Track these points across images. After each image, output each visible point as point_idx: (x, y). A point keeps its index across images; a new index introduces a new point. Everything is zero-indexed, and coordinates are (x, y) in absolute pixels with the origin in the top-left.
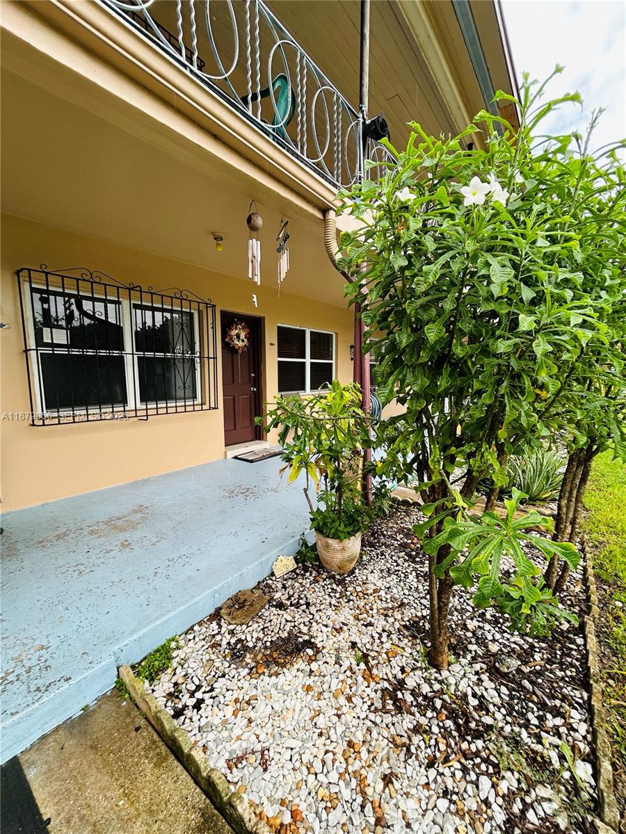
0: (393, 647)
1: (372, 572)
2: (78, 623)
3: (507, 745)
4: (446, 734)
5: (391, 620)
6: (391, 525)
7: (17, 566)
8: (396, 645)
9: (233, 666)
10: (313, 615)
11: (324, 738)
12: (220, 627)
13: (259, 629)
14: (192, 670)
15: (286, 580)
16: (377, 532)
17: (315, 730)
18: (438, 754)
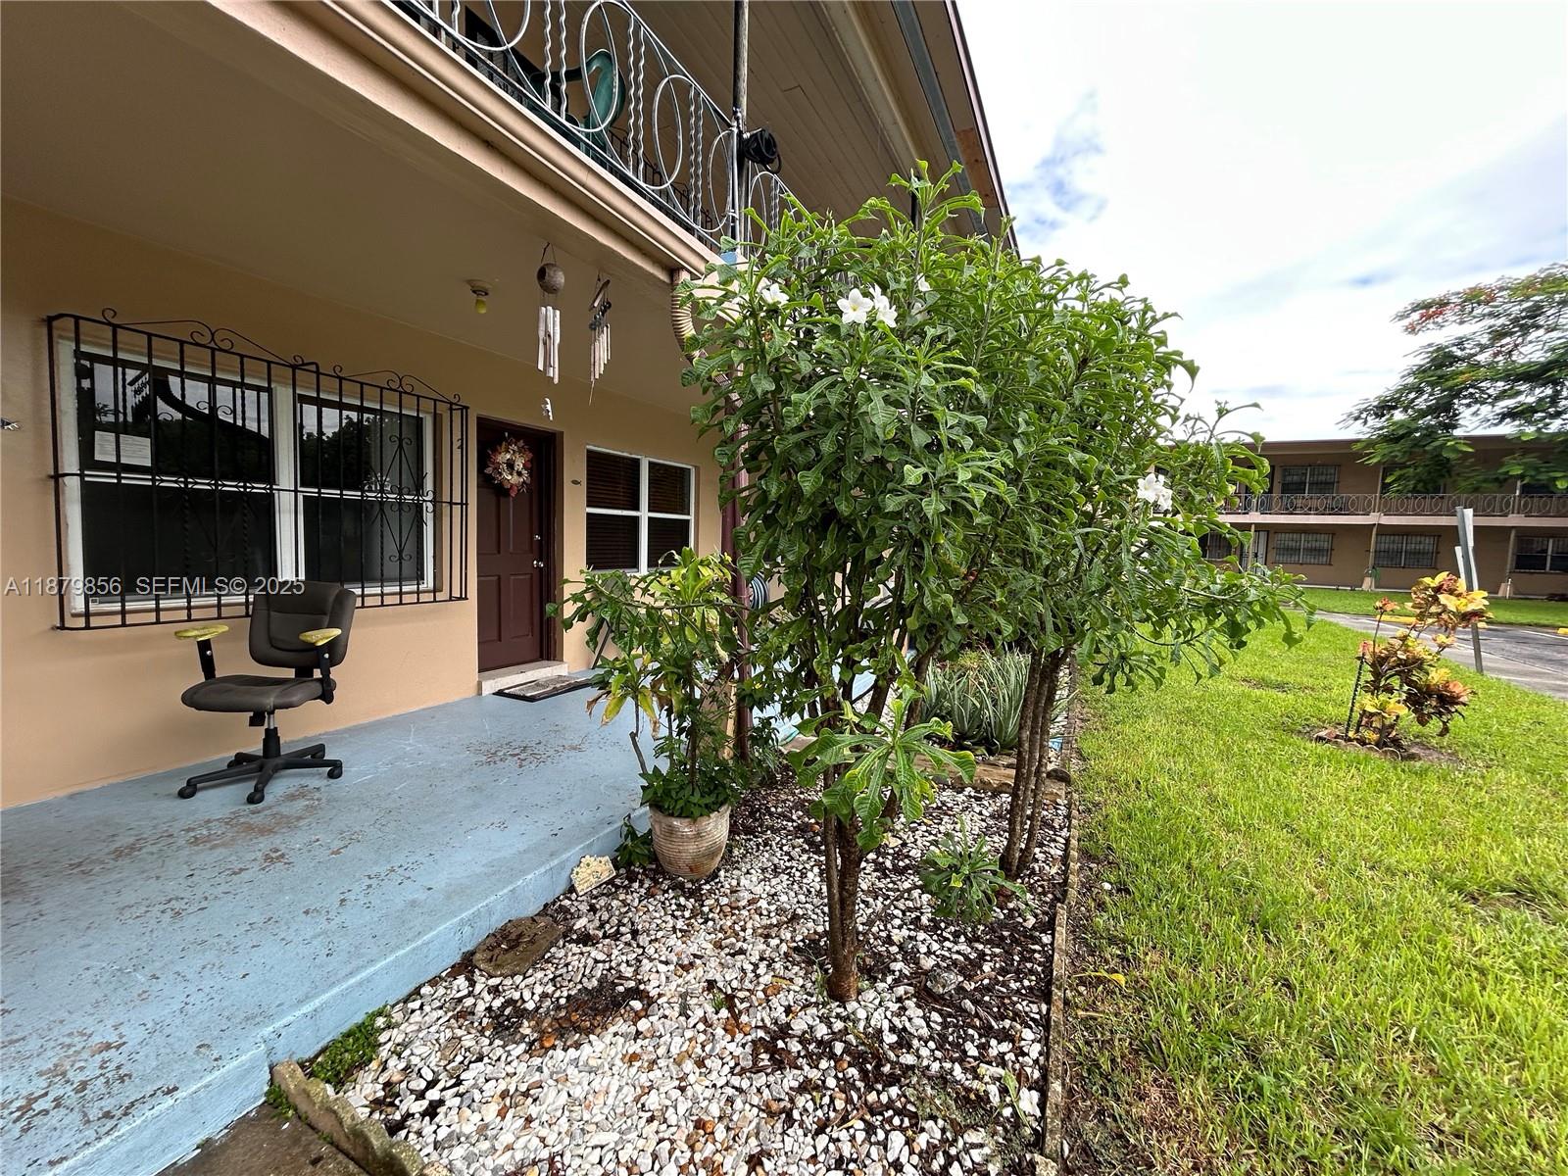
0: (775, 979)
1: (748, 873)
2: (183, 998)
3: (933, 1088)
4: (846, 1086)
5: (774, 942)
6: (783, 797)
7: (26, 912)
8: (781, 977)
9: (498, 1042)
10: (644, 948)
11: (656, 1123)
12: (472, 983)
13: (546, 980)
14: (418, 1059)
15: (596, 898)
16: (759, 810)
17: (641, 1114)
18: (832, 1115)
